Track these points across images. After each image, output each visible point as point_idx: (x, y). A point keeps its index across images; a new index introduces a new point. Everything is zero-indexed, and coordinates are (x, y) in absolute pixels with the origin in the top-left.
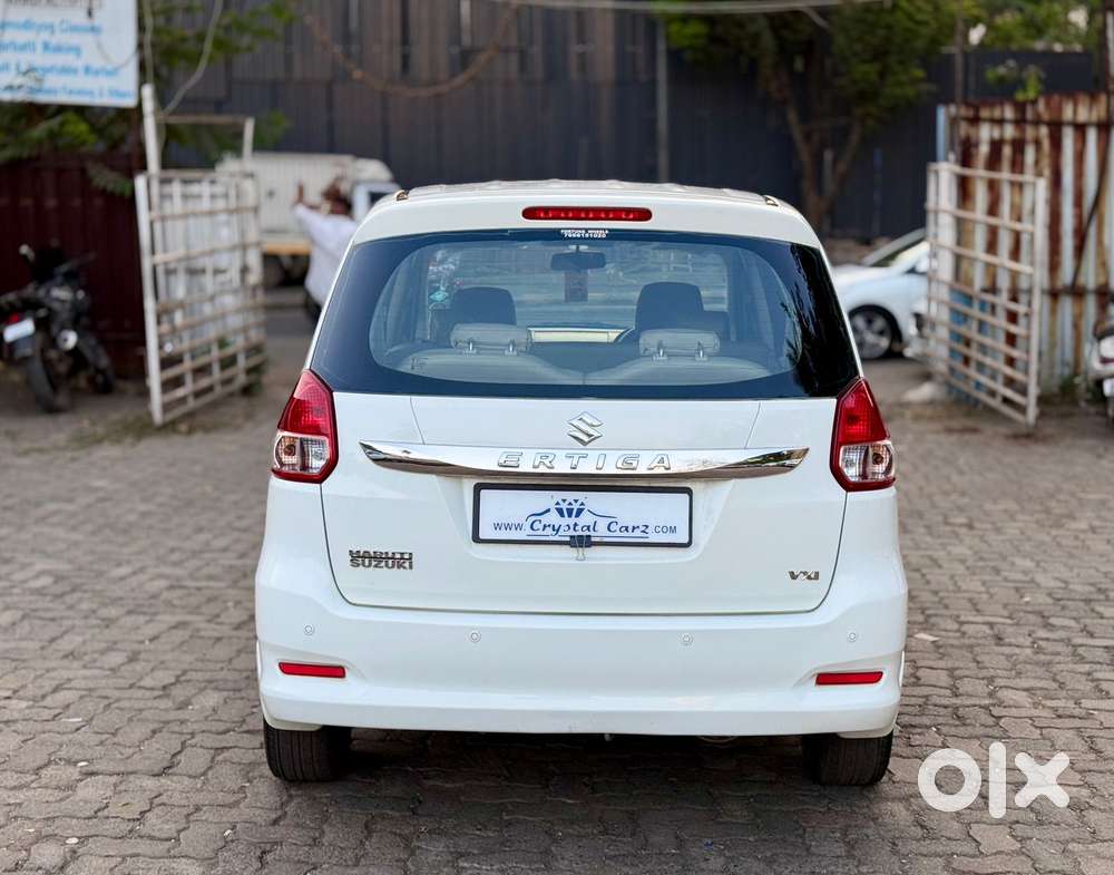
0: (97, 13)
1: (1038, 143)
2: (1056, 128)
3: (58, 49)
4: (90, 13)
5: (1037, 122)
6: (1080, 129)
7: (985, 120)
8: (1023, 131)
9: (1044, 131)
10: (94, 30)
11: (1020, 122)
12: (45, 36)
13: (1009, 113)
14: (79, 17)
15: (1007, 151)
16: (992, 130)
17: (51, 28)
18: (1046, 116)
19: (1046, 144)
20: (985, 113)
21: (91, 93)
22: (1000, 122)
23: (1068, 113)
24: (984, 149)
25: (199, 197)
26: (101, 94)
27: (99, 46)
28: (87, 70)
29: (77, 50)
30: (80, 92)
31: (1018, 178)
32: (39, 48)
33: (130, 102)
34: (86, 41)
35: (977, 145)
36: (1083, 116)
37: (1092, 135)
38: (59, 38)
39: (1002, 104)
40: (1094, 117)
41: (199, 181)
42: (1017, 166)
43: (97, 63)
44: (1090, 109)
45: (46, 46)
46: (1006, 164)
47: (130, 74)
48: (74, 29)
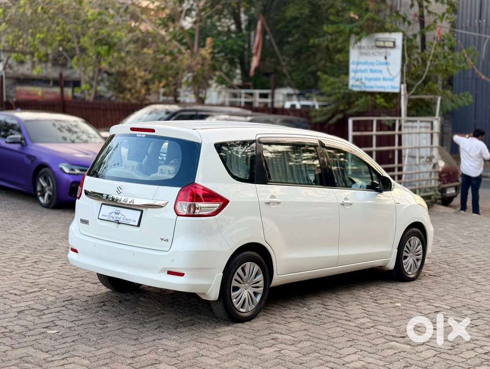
0: (388, 57)
3: (375, 71)
4: (386, 58)
10: (387, 64)
12: (371, 67)
14: (382, 59)
17: (373, 64)
21: (384, 87)
25: (416, 127)
26: (388, 88)
27: (388, 70)
28: (384, 79)
29: (381, 72)
30: (381, 87)
32: (369, 71)
33: (397, 91)
34: (384, 68)
38: (376, 67)
41: (416, 121)
43: (387, 76)
45: (371, 70)
47: (398, 80)
48: (381, 64)
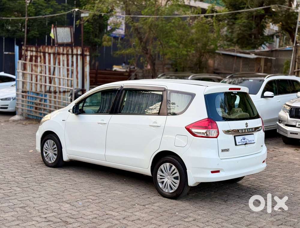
1: (40, 57)
2: (44, 53)
5: (40, 52)
6: (49, 54)
7: (29, 50)
8: (37, 54)
9: (42, 54)
11: (37, 51)
13: (34, 49)
15: (34, 58)
16: (30, 53)
18: (42, 51)
19: (42, 57)
20: (29, 49)
22: (32, 51)
23: (47, 50)
24: (29, 57)
31: (36, 64)
35: (27, 56)
36: (50, 51)
37: (52, 55)
39: (33, 47)
40: (52, 52)
42: (36, 61)
44: (51, 49)
46: (34, 61)
